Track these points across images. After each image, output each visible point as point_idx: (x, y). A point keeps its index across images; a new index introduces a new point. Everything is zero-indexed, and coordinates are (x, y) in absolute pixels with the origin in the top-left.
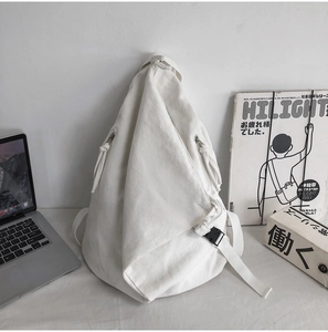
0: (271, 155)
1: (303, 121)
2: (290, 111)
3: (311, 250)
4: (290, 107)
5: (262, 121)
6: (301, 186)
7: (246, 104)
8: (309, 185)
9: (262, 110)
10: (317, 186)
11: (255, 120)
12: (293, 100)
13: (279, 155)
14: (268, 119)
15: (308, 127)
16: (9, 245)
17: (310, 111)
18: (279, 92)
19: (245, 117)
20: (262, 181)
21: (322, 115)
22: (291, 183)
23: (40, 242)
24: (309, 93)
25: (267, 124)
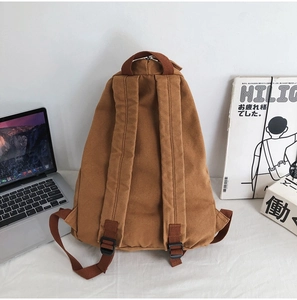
0: (267, 136)
2: (287, 96)
4: (288, 92)
5: (260, 104)
6: (293, 165)
7: (244, 88)
9: (260, 94)
11: (253, 103)
12: (291, 86)
13: (274, 136)
14: (265, 103)
16: (31, 201)
18: (278, 77)
19: (242, 100)
20: (257, 158)
22: (284, 162)
23: (59, 200)
25: (264, 107)
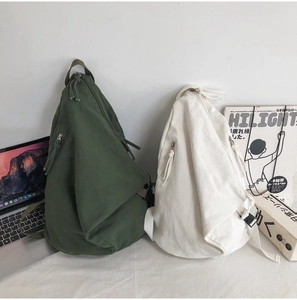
0: (248, 156)
1: (277, 129)
2: (266, 122)
3: (273, 223)
4: (267, 118)
5: (244, 129)
6: (271, 182)
7: (232, 115)
8: (278, 180)
9: (244, 120)
10: (285, 181)
11: (238, 128)
12: (269, 113)
13: (255, 156)
14: (248, 128)
15: (280, 134)
17: (283, 121)
18: (259, 106)
19: (231, 126)
21: (292, 124)
22: (262, 180)
24: (283, 108)
25: (248, 131)
